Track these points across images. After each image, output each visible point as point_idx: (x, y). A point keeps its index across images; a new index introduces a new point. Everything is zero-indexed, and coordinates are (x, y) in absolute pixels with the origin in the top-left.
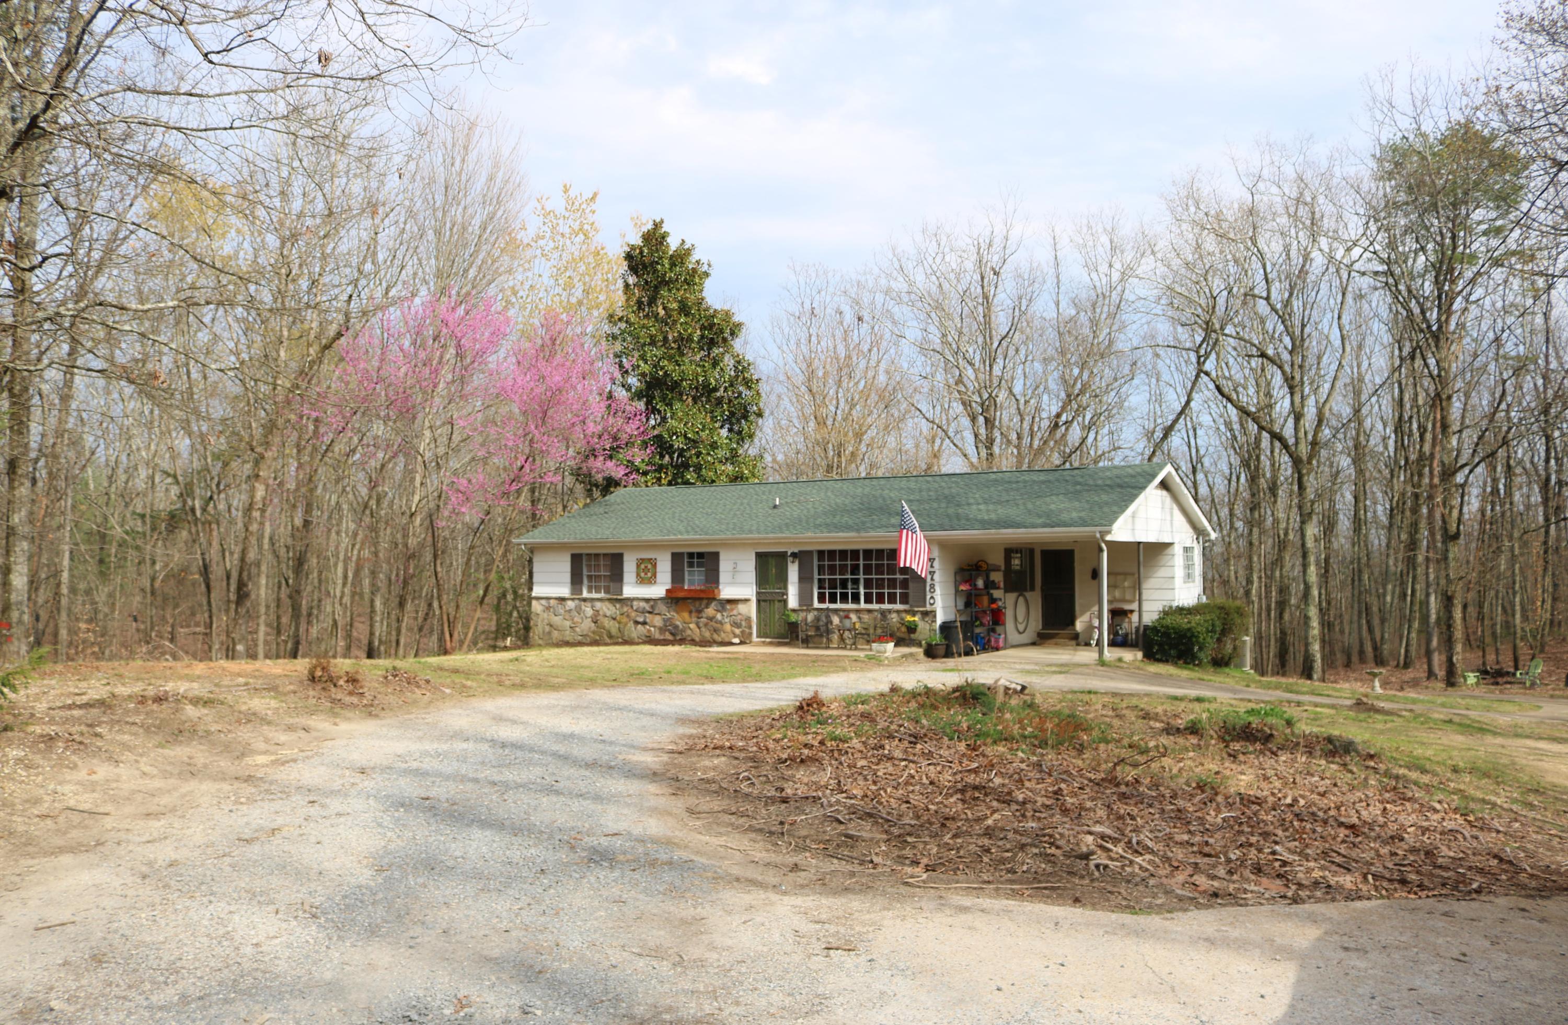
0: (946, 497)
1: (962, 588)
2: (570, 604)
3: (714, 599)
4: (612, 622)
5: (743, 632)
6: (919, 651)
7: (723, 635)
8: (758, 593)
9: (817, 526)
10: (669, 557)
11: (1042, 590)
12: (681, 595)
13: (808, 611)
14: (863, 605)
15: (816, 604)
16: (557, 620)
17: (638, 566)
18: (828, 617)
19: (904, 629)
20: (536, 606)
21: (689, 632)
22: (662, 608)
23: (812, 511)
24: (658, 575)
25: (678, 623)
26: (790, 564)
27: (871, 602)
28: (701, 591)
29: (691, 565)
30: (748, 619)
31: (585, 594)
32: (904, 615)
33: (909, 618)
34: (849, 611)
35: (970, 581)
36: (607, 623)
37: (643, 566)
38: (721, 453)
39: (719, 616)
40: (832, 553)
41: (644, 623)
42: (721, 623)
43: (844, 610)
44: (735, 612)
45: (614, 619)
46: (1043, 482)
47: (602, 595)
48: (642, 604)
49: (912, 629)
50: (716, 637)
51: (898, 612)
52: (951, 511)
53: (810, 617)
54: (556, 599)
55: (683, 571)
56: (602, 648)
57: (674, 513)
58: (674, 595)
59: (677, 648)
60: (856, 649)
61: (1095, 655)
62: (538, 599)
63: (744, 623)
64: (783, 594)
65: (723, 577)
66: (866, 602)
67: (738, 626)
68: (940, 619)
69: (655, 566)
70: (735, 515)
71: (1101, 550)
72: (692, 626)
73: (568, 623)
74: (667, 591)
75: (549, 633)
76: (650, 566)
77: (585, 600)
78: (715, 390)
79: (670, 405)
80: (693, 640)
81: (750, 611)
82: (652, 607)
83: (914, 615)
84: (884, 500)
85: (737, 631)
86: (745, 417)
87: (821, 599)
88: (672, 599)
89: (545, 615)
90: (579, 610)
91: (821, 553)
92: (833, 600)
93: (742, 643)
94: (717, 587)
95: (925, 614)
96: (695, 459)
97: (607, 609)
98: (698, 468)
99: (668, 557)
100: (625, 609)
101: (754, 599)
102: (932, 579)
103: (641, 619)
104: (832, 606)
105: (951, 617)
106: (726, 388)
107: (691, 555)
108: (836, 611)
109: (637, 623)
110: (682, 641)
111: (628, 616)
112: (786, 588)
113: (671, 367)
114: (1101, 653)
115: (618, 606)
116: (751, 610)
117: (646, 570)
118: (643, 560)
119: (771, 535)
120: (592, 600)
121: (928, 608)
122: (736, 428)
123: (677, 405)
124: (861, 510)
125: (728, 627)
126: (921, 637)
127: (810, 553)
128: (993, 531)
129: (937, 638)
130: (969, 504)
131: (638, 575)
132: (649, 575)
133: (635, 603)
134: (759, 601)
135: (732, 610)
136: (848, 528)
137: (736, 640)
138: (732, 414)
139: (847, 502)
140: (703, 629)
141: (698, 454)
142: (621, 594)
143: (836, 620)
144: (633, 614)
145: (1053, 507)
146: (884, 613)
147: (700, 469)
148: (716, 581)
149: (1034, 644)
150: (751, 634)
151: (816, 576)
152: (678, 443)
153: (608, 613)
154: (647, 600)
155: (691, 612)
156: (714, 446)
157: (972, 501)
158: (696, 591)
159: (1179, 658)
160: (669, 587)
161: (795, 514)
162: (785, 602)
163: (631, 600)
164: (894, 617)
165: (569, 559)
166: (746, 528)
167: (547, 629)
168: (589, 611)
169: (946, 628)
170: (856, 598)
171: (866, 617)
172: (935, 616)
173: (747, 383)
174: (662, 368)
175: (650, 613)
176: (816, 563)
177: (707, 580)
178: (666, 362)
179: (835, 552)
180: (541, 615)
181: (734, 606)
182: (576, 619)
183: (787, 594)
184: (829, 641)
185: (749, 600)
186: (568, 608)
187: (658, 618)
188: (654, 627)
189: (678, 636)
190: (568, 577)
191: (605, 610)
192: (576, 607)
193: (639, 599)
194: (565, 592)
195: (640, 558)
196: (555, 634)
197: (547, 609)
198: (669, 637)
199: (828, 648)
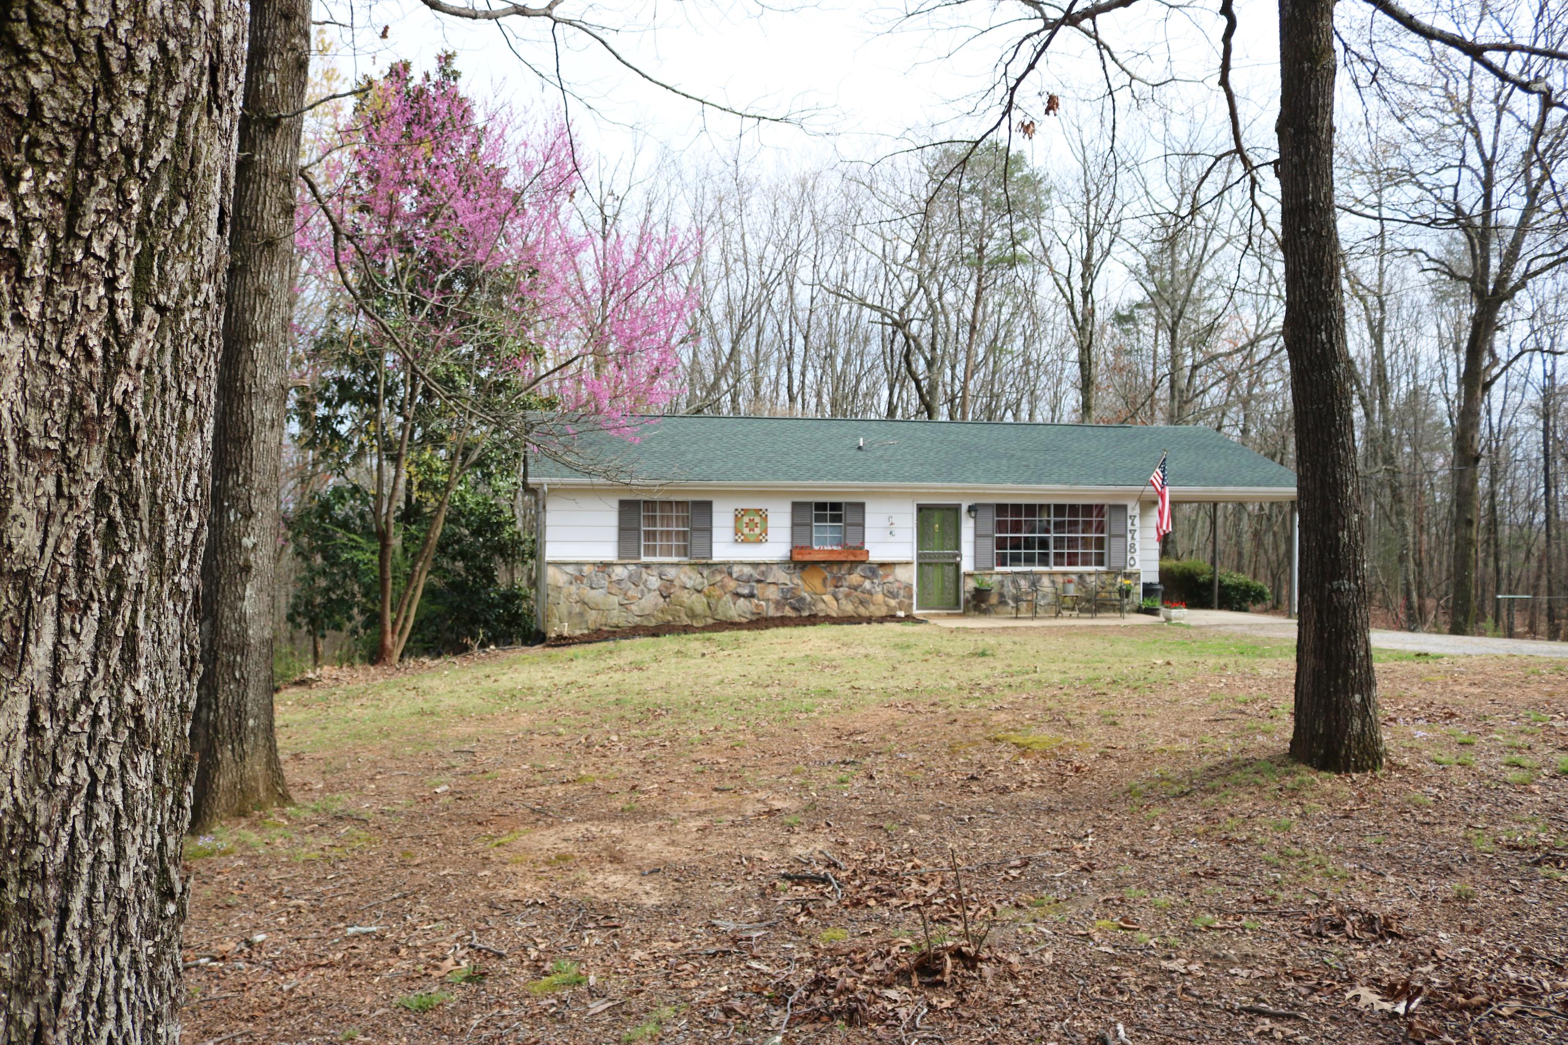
2: (620, 572)
3: (860, 562)
4: (695, 596)
5: (898, 603)
7: (872, 608)
8: (919, 556)
10: (788, 508)
12: (810, 557)
13: (989, 575)
14: (1055, 567)
15: (996, 568)
16: (595, 596)
17: (737, 519)
18: (1015, 582)
19: (1104, 593)
20: (553, 576)
21: (821, 606)
22: (780, 576)
24: (770, 531)
25: (805, 595)
26: (963, 520)
27: (1075, 564)
28: (839, 552)
29: (821, 518)
30: (908, 587)
31: (644, 559)
32: (1107, 577)
34: (1040, 574)
36: (685, 596)
39: (867, 584)
40: (1016, 508)
41: (751, 596)
42: (870, 593)
43: (1032, 574)
44: (890, 579)
45: (699, 591)
47: (675, 559)
48: (747, 570)
49: (1126, 593)
50: (863, 611)
51: (1095, 574)
53: (992, 582)
54: (594, 564)
55: (810, 526)
58: (795, 559)
62: (557, 564)
63: (902, 592)
64: (955, 556)
65: (870, 534)
66: (1055, 564)
67: (894, 595)
68: (1141, 581)
69: (765, 519)
72: (827, 598)
74: (788, 552)
76: (746, 519)
77: (647, 566)
80: (827, 616)
82: (763, 574)
83: (1116, 578)
85: (892, 602)
87: (1002, 561)
88: (795, 562)
89: (573, 589)
90: (635, 581)
91: (1001, 507)
92: (1016, 562)
93: (907, 617)
94: (864, 547)
95: (1127, 576)
97: (688, 577)
99: (786, 508)
100: (718, 578)
101: (914, 561)
102: (1133, 538)
103: (746, 591)
104: (1018, 569)
107: (824, 506)
108: (1024, 574)
109: (738, 595)
110: (813, 620)
111: (723, 587)
112: (958, 546)
115: (705, 573)
116: (909, 576)
117: (751, 525)
118: (746, 511)
120: (662, 564)
121: (1129, 569)
125: (879, 597)
127: (988, 506)
131: (737, 531)
132: (757, 531)
133: (736, 570)
134: (920, 565)
135: (887, 576)
137: (902, 614)
140: (843, 601)
142: (711, 557)
143: (1024, 584)
144: (732, 585)
146: (1081, 576)
148: (862, 540)
150: (914, 605)
151: (994, 534)
153: (689, 584)
154: (755, 565)
155: (825, 579)
158: (831, 553)
160: (788, 547)
162: (958, 566)
163: (729, 565)
164: (1091, 580)
165: (615, 507)
167: (577, 608)
168: (654, 582)
170: (1044, 560)
171: (1059, 580)
172: (1138, 579)
175: (759, 581)
176: (994, 518)
177: (846, 539)
179: (1019, 506)
180: (565, 591)
181: (888, 571)
182: (630, 593)
183: (960, 555)
184: (1018, 610)
185: (908, 563)
186: (614, 578)
187: (772, 588)
188: (768, 600)
189: (805, 613)
190: (612, 533)
191: (684, 579)
192: (630, 576)
193: (742, 563)
194: (608, 551)
195: (740, 507)
196: (593, 617)
197: (576, 579)
198: (792, 614)
199: (1017, 618)
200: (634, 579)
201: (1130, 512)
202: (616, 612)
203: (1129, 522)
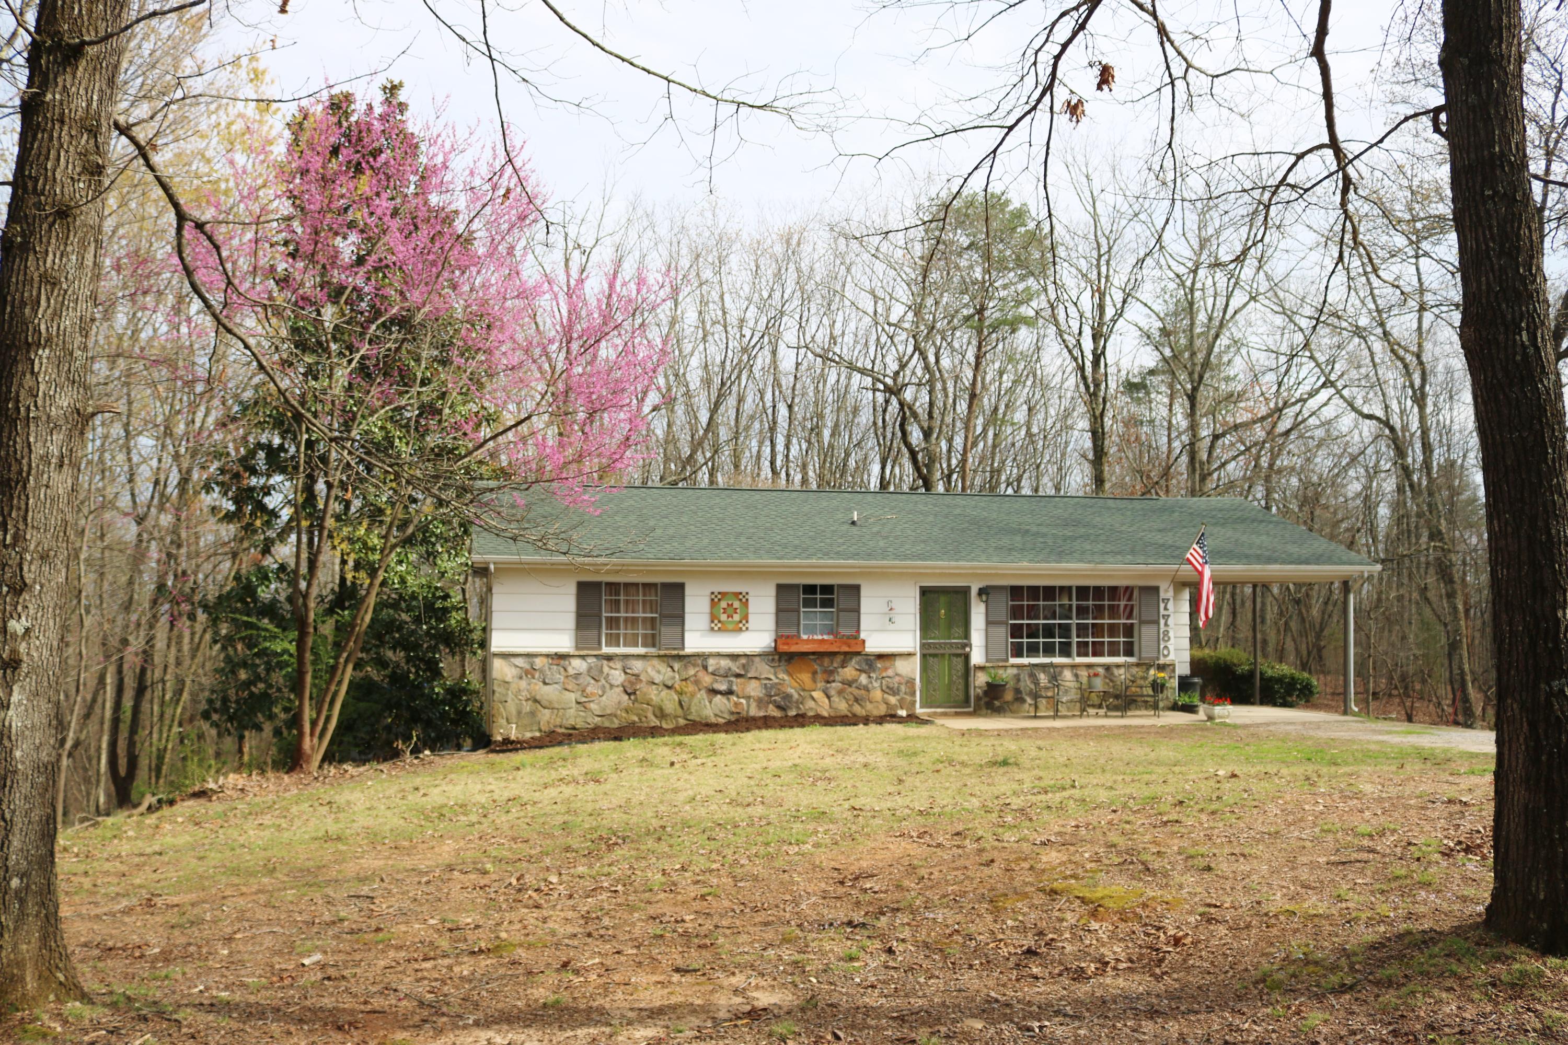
2: (578, 665)
3: (855, 653)
4: (665, 692)
5: (899, 701)
7: (869, 706)
8: (923, 646)
10: (772, 591)
14: (1076, 659)
15: (1011, 659)
16: (548, 692)
17: (713, 603)
18: (1032, 676)
20: (499, 668)
21: (810, 704)
22: (764, 669)
24: (751, 617)
25: (791, 691)
26: (973, 604)
27: (1101, 654)
28: (830, 642)
29: (810, 603)
30: (911, 682)
31: (606, 650)
32: (1134, 670)
34: (1061, 666)
36: (654, 694)
39: (863, 679)
40: (1033, 590)
41: (730, 692)
42: (867, 689)
43: (1052, 666)
44: (890, 672)
45: (669, 687)
47: (641, 650)
48: (725, 663)
49: (1163, 687)
50: (857, 709)
51: (1124, 666)
53: (1009, 676)
54: (547, 656)
55: (797, 612)
62: (505, 656)
63: (903, 688)
64: (964, 646)
65: (866, 621)
66: (1081, 655)
67: (894, 691)
68: (1177, 674)
69: (746, 604)
72: (817, 694)
73: (572, 697)
74: (771, 642)
75: (533, 714)
76: (723, 604)
77: (609, 658)
80: (817, 716)
81: (913, 671)
82: (743, 667)
85: (892, 700)
87: (1017, 651)
88: (780, 654)
89: (523, 684)
90: (595, 675)
91: (1016, 590)
92: (1035, 652)
94: (860, 636)
95: (1160, 668)
97: (658, 671)
99: (770, 591)
100: (692, 672)
101: (917, 652)
102: (1166, 624)
103: (723, 687)
104: (1036, 661)
107: (811, 589)
108: (1042, 667)
109: (714, 692)
110: (801, 720)
111: (697, 682)
112: (967, 635)
115: (676, 666)
116: (912, 669)
117: (730, 611)
118: (724, 595)
120: (626, 657)
121: (1164, 660)
125: (877, 694)
127: (1001, 589)
129: (1185, 699)
131: (713, 618)
132: (737, 617)
133: (711, 662)
134: (924, 656)
135: (886, 669)
137: (903, 713)
140: (835, 699)
142: (683, 648)
143: (1043, 678)
144: (708, 680)
146: (1108, 668)
148: (857, 628)
150: (913, 703)
151: (1009, 621)
153: (658, 679)
154: (734, 657)
155: (815, 673)
158: (822, 642)
160: (772, 636)
162: (967, 657)
163: (704, 657)
164: (1121, 674)
165: (572, 590)
167: (527, 707)
168: (617, 676)
170: (1066, 650)
171: (1083, 673)
172: (1173, 671)
175: (738, 676)
176: (1009, 602)
179: (1037, 588)
180: (513, 687)
181: (887, 664)
182: (589, 690)
183: (970, 646)
184: (1036, 708)
185: (910, 655)
186: (571, 671)
187: (754, 684)
188: (748, 698)
189: (792, 713)
190: (569, 620)
191: (652, 673)
192: (590, 669)
193: (719, 655)
194: (564, 642)
195: (716, 590)
196: (546, 717)
197: (527, 672)
198: (777, 713)
199: (1035, 717)
200: (594, 673)
201: (1162, 595)
202: (572, 712)
203: (1162, 606)
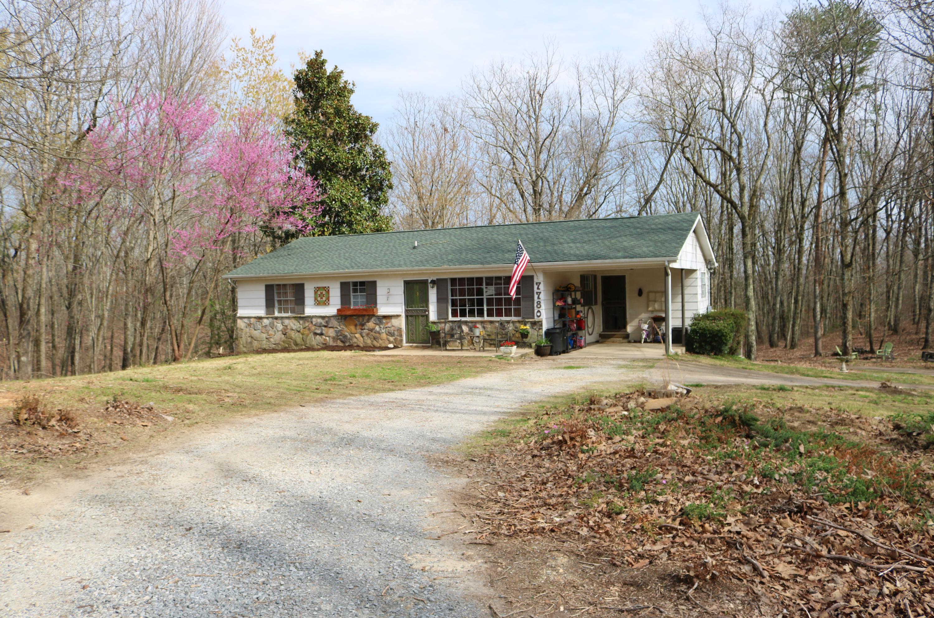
0: (542, 239)
1: (559, 304)
2: (266, 322)
3: (374, 315)
4: (297, 334)
5: (395, 339)
6: (530, 351)
7: (380, 342)
8: (406, 311)
9: (450, 261)
11: (603, 304)
12: (349, 313)
13: (445, 323)
14: (486, 318)
15: (451, 318)
16: (256, 333)
17: (315, 293)
18: (460, 327)
19: (518, 335)
20: (241, 324)
21: (355, 340)
22: (334, 323)
23: (443, 250)
24: (331, 299)
25: (347, 333)
26: (430, 289)
27: (501, 315)
28: (363, 310)
29: (355, 291)
30: (400, 330)
31: (277, 314)
32: (518, 325)
33: (522, 327)
34: (476, 322)
35: (563, 298)
36: (293, 335)
37: (319, 293)
38: (365, 214)
39: (377, 328)
40: (462, 280)
41: (321, 334)
42: (379, 333)
43: (472, 322)
44: (389, 325)
45: (299, 331)
46: (611, 227)
47: (289, 314)
48: (320, 320)
49: (524, 335)
50: (375, 343)
51: (513, 322)
52: (549, 248)
53: (447, 327)
54: (255, 317)
55: (349, 295)
56: (292, 354)
57: (340, 254)
58: (343, 313)
59: (348, 353)
60: (484, 351)
61: (663, 351)
62: (241, 318)
63: (396, 333)
64: (426, 311)
65: (380, 299)
66: (488, 316)
67: (392, 334)
68: (545, 327)
69: (328, 292)
70: (385, 254)
71: (667, 274)
72: (357, 335)
73: (264, 336)
74: (338, 310)
75: (251, 343)
76: (324, 292)
77: (276, 318)
78: (360, 169)
79: (330, 180)
80: (358, 346)
81: (400, 324)
82: (327, 322)
83: (525, 325)
84: (495, 241)
85: (391, 339)
86: (381, 189)
87: (454, 314)
88: (342, 316)
89: (248, 330)
90: (272, 326)
91: (453, 280)
92: (463, 314)
93: (395, 347)
94: (376, 307)
95: (534, 324)
96: (348, 218)
97: (293, 324)
98: (350, 224)
99: (338, 286)
100: (307, 324)
101: (403, 315)
102: (539, 298)
103: (319, 332)
104: (463, 319)
105: (551, 326)
106: (367, 169)
107: (355, 284)
108: (466, 323)
109: (316, 334)
110: (351, 347)
111: (309, 329)
112: (427, 306)
113: (330, 153)
114: (667, 350)
115: (301, 322)
116: (402, 323)
117: (321, 295)
118: (319, 288)
119: (417, 268)
120: (283, 318)
121: (536, 319)
122: (374, 197)
123: (334, 181)
124: (480, 249)
125: (384, 336)
126: (531, 341)
127: (446, 280)
128: (586, 262)
129: (544, 342)
130: (561, 243)
131: (316, 299)
132: (324, 299)
133: (314, 320)
134: (407, 316)
135: (387, 323)
136: (474, 262)
137: (391, 346)
138: (373, 186)
139: (468, 243)
140: (366, 338)
141: (351, 214)
142: (304, 313)
143: (465, 328)
144: (313, 328)
145: (625, 243)
146: (501, 323)
147: (352, 224)
148: (375, 303)
149: (597, 342)
150: (402, 340)
151: (450, 297)
152: (336, 206)
153: (294, 327)
154: (323, 317)
155: (356, 325)
156: (361, 208)
157: (562, 241)
158: (359, 310)
159: (711, 351)
160: (339, 307)
161: (431, 252)
162: (427, 317)
163: (311, 317)
164: (511, 327)
165: (264, 288)
166: (396, 263)
167: (249, 340)
168: (280, 327)
169: (549, 333)
170: (481, 313)
171: (489, 326)
172: (541, 325)
173: (381, 166)
174: (324, 154)
175: (325, 326)
176: (449, 288)
177: (368, 303)
178: (327, 150)
179: (464, 279)
180: (244, 331)
181: (388, 320)
182: (270, 332)
183: (429, 311)
184: (462, 345)
185: (398, 316)
186: (264, 324)
187: (331, 330)
188: (329, 337)
189: (347, 344)
190: (263, 302)
192: (270, 323)
193: (317, 317)
194: (262, 312)
195: (317, 286)
196: (255, 343)
197: (248, 325)
198: (341, 344)
199: (462, 350)
201: (536, 280)
202: (264, 342)
203: (536, 287)
